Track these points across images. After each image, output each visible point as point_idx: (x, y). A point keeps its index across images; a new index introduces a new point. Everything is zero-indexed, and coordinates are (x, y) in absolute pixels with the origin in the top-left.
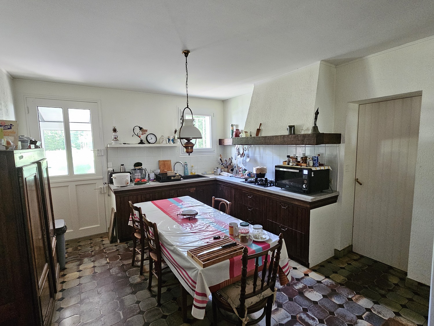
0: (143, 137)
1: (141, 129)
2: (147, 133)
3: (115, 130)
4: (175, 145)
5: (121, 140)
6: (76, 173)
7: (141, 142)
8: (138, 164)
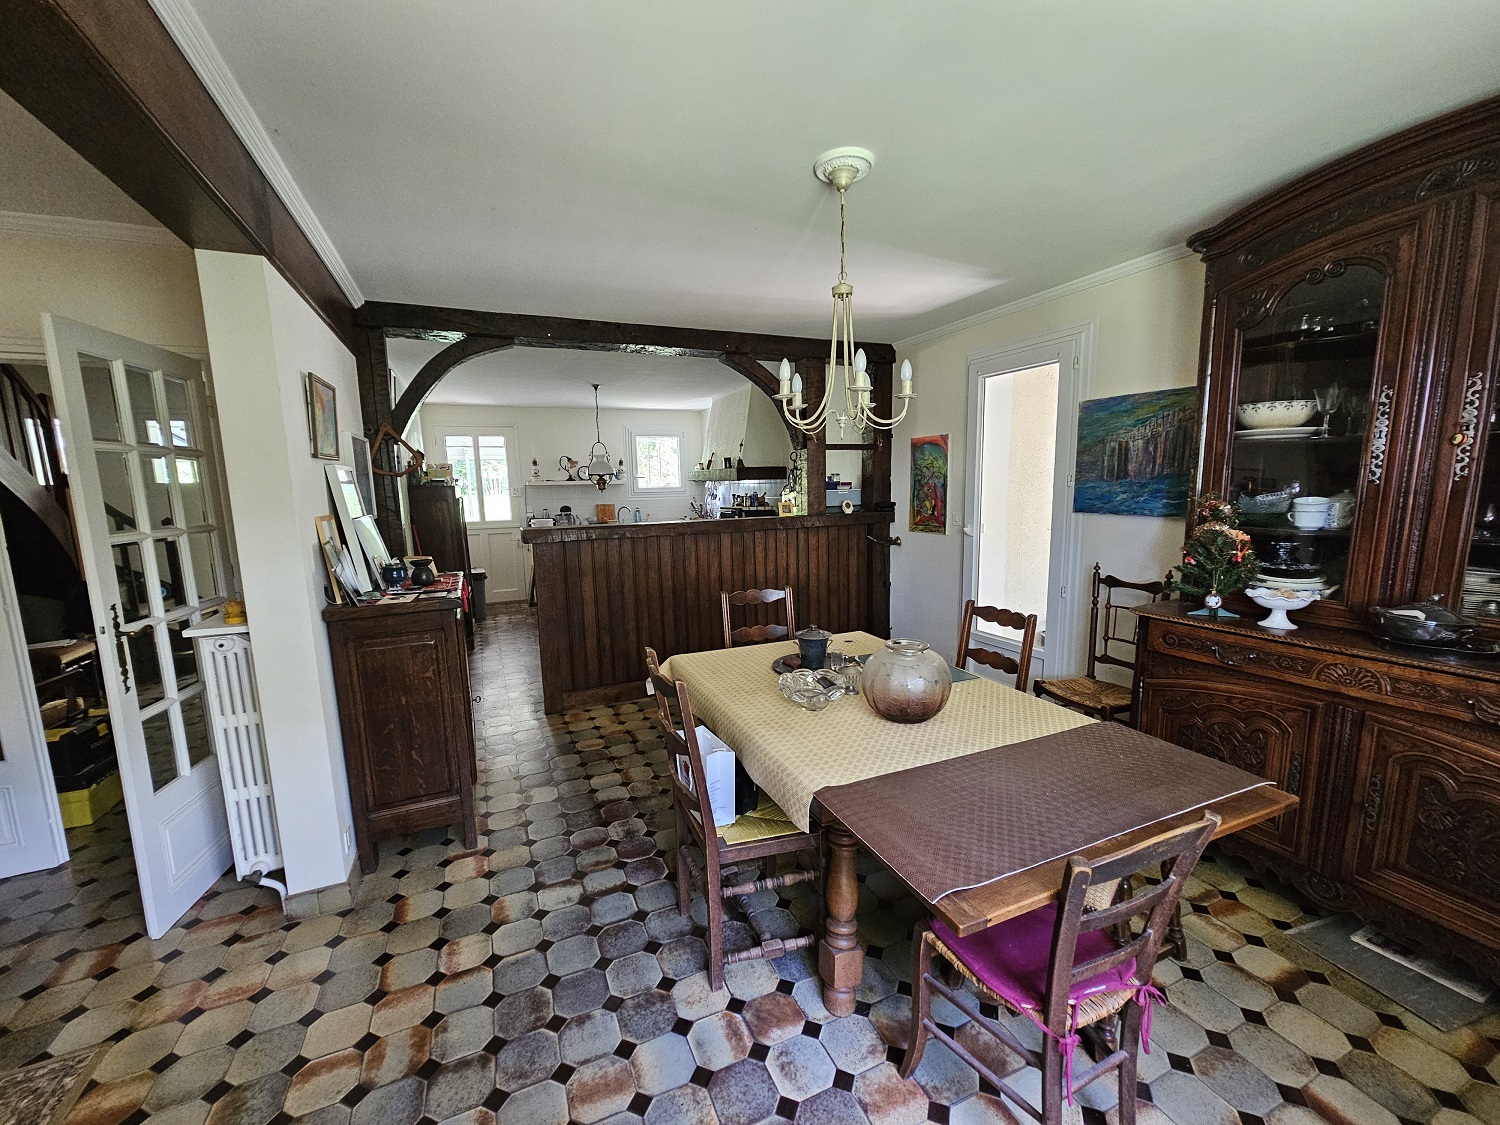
0: (573, 472)
1: (569, 459)
2: (578, 466)
3: (535, 463)
4: (619, 482)
5: (544, 476)
6: (487, 519)
7: (570, 479)
8: (566, 509)
